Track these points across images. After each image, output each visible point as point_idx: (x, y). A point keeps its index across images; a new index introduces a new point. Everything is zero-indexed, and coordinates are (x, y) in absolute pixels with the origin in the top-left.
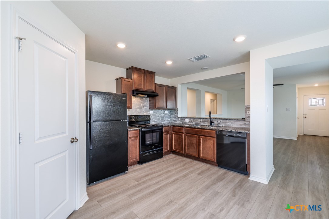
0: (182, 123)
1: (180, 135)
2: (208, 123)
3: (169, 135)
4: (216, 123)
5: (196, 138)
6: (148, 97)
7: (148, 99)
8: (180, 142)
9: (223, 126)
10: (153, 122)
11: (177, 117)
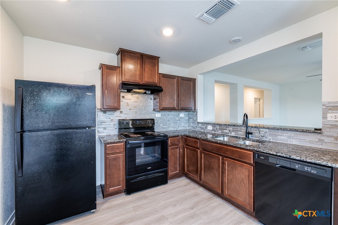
0: (203, 130)
1: (195, 151)
2: (242, 133)
3: (179, 150)
4: (256, 135)
5: (217, 160)
6: (152, 93)
7: (152, 96)
8: (195, 162)
9: (271, 140)
10: (160, 129)
11: (196, 122)
